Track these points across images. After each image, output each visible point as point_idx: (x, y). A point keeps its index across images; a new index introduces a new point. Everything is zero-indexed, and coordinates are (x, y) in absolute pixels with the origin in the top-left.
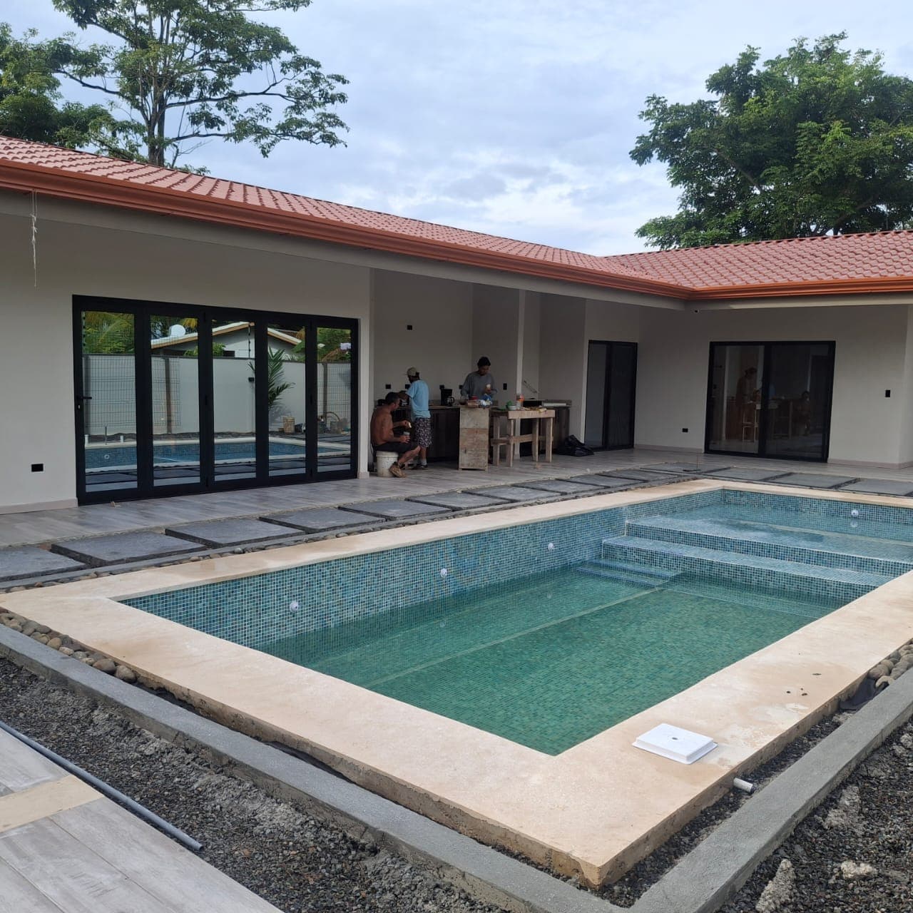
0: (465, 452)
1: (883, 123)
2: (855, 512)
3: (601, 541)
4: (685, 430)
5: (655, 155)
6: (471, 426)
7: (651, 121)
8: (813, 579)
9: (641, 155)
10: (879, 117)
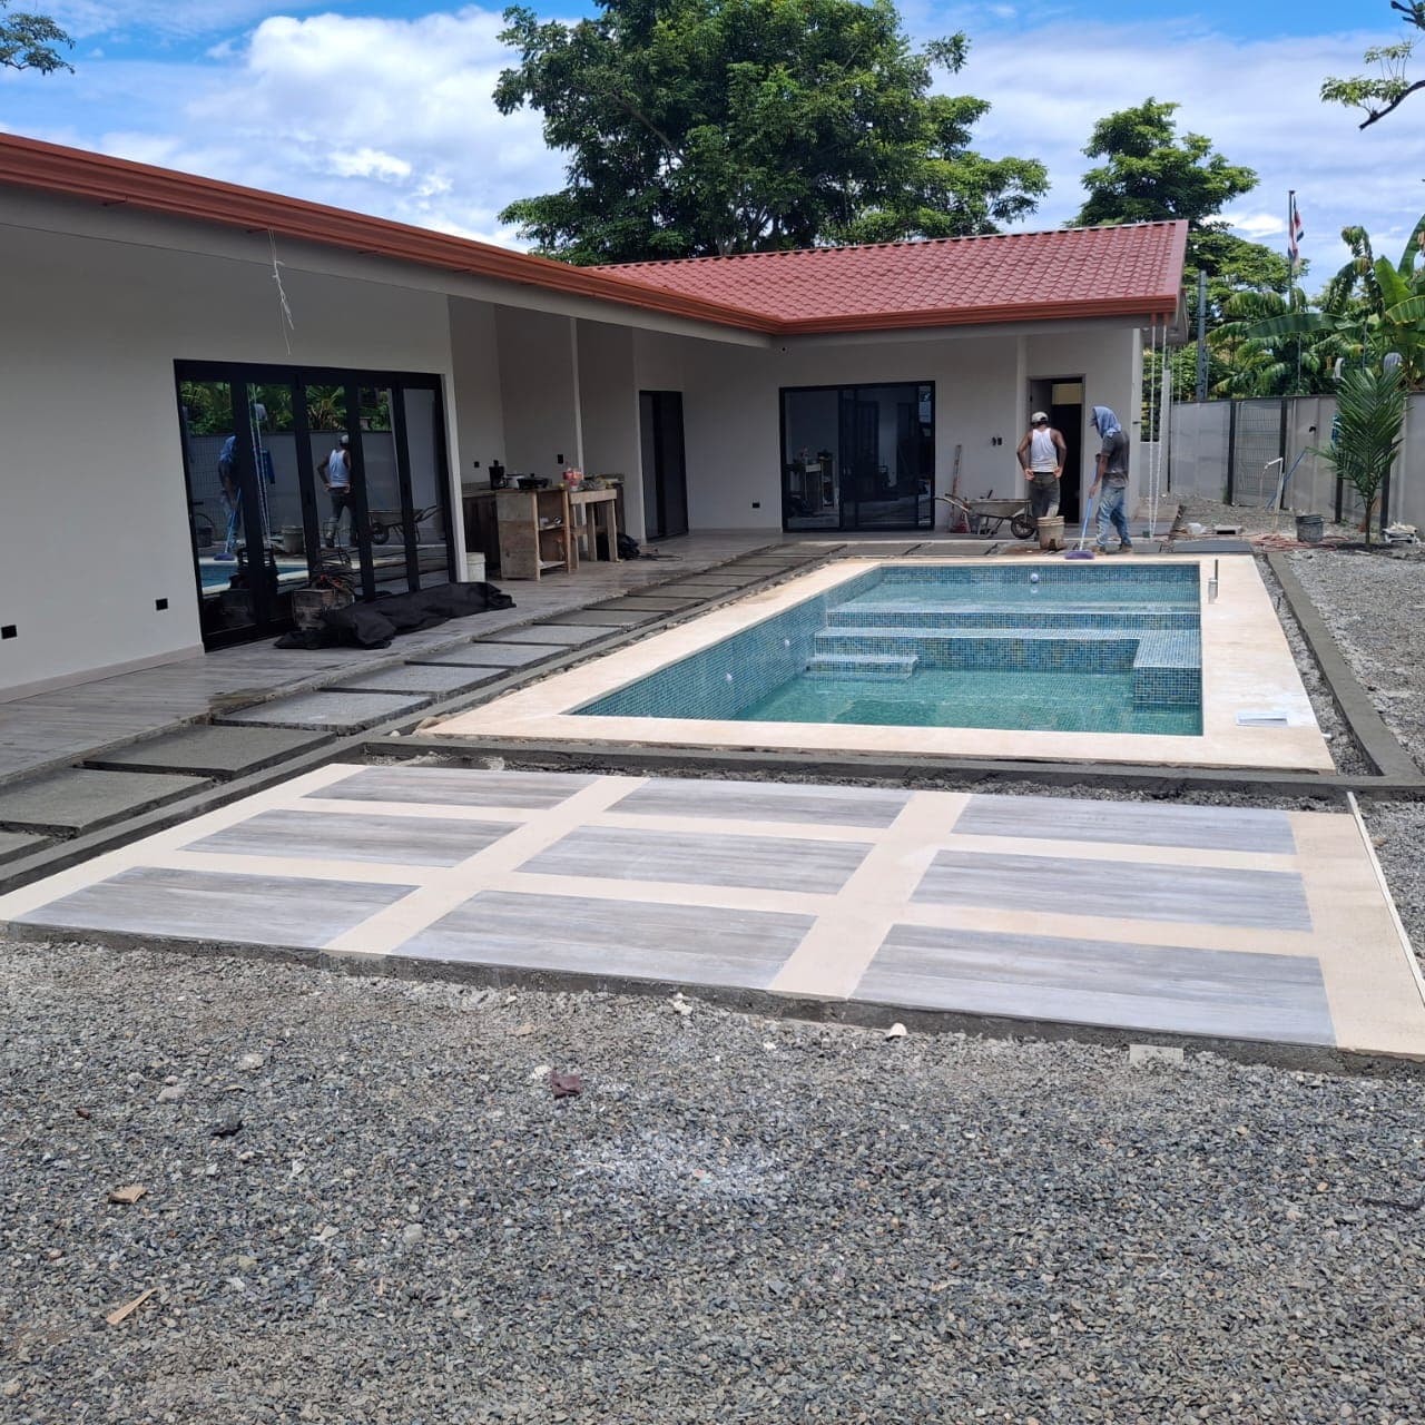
0: (508, 555)
1: (836, 67)
2: (1035, 576)
3: (812, 635)
4: (756, 505)
5: (528, 97)
6: (512, 518)
7: (515, 47)
8: (1065, 641)
9: (507, 98)
10: (829, 56)
